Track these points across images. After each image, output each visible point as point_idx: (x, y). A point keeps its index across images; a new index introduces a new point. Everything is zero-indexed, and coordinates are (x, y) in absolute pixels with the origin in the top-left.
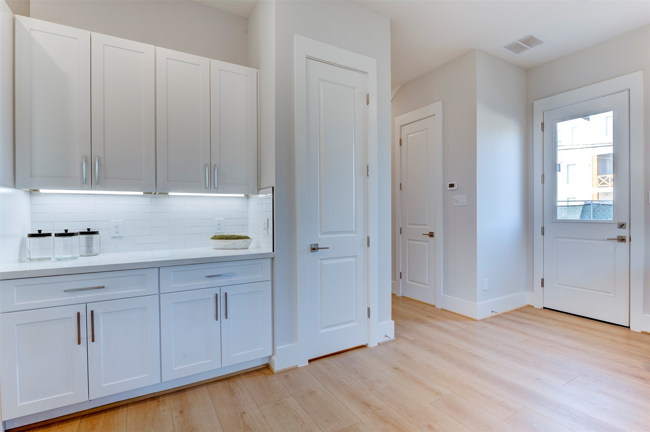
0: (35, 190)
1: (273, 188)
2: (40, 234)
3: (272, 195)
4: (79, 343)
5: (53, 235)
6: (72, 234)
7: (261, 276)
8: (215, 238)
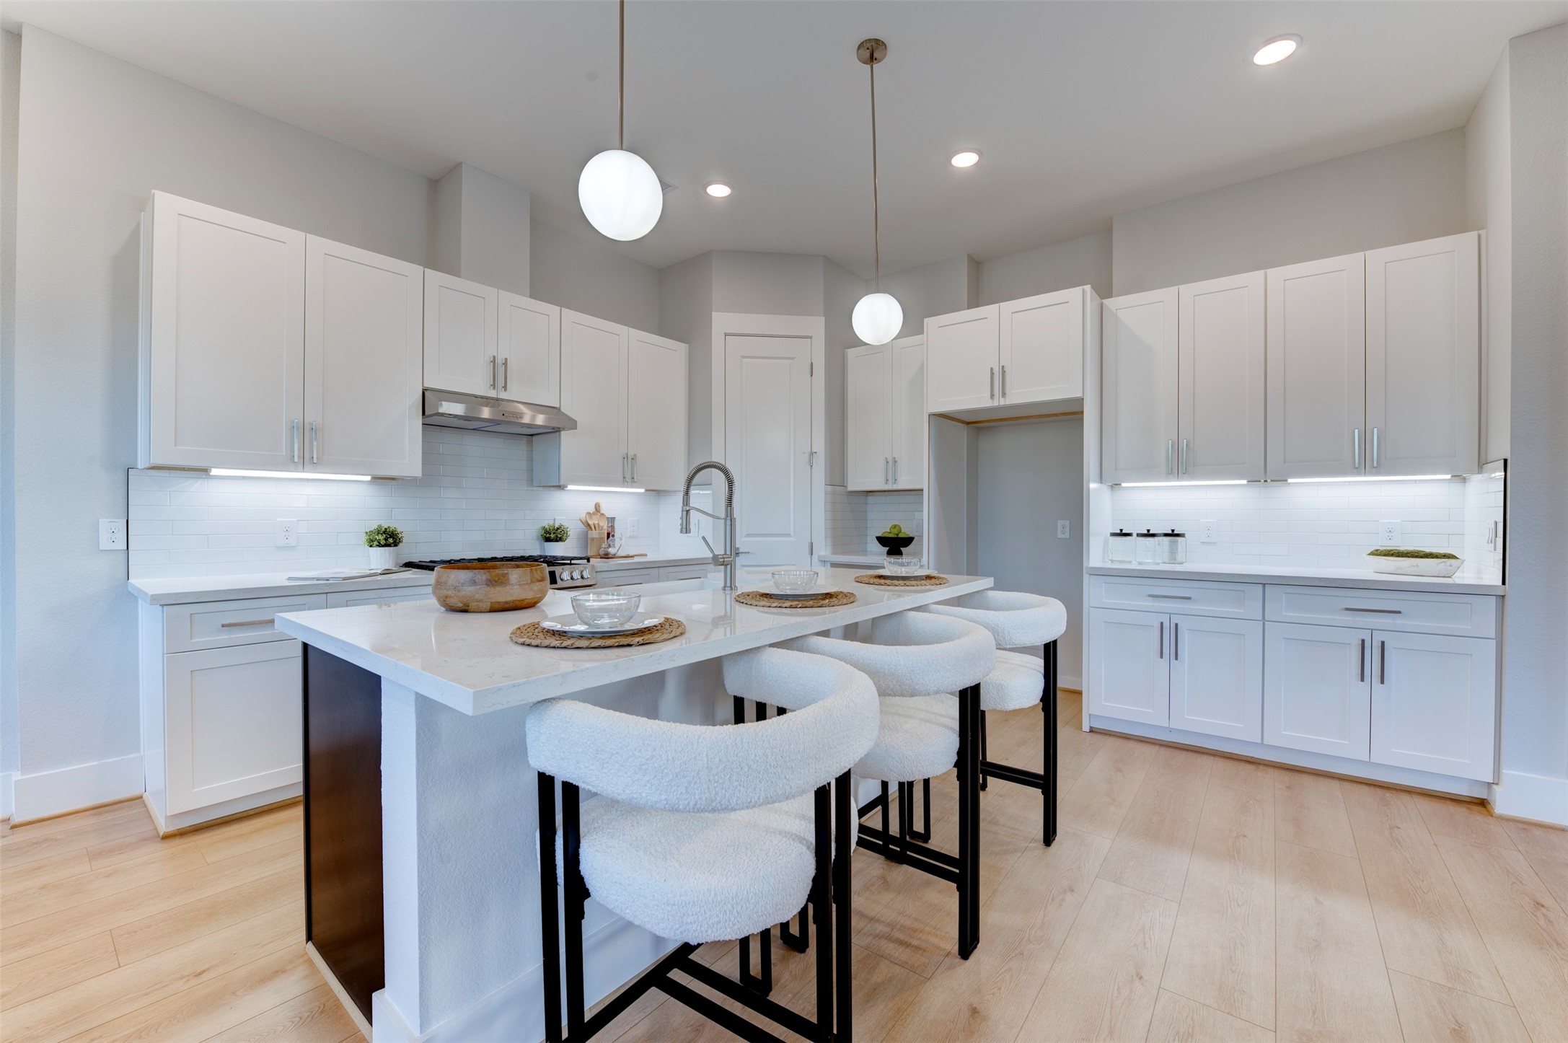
0: (1116, 485)
1: (1506, 461)
2: (1122, 534)
3: (1503, 473)
4: (1162, 657)
5: (1135, 535)
6: (1153, 535)
7: (1469, 627)
8: (1376, 553)
